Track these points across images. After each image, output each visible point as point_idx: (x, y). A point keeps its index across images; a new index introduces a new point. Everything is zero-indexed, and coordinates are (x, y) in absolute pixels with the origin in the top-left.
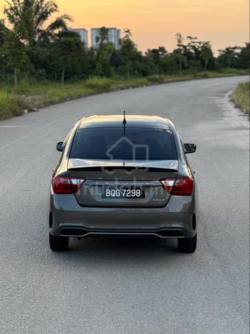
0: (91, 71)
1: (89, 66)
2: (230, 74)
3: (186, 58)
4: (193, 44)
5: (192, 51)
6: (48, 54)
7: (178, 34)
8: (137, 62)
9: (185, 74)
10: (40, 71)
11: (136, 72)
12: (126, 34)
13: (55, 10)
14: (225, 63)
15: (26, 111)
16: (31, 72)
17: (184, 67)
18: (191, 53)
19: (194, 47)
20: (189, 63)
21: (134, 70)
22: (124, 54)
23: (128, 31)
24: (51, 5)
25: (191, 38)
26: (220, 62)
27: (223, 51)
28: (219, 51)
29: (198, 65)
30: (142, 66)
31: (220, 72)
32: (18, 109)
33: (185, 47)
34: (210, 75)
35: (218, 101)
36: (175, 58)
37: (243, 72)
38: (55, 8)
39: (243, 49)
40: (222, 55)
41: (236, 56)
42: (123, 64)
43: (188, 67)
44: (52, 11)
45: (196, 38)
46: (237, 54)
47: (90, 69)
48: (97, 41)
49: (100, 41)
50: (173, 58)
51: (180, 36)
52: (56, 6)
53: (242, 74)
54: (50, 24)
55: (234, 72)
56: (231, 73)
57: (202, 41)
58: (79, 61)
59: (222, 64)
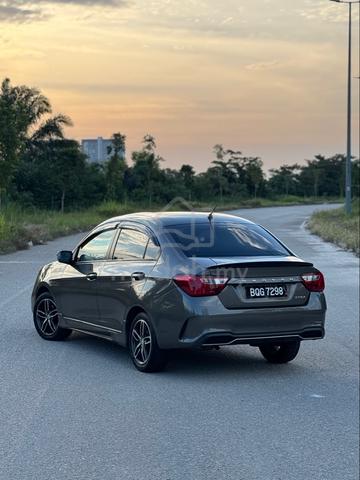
0: (96, 195)
1: (95, 188)
2: (290, 203)
3: (226, 180)
4: (235, 161)
5: (235, 170)
6: (36, 170)
7: (217, 146)
8: (160, 184)
9: (226, 202)
10: (26, 195)
11: (158, 198)
12: (147, 144)
13: (46, 110)
14: (279, 188)
15: (30, 243)
16: (12, 196)
17: (224, 193)
18: (233, 173)
19: (236, 165)
20: (230, 187)
21: (155, 195)
22: (141, 173)
23: (150, 140)
24: (40, 103)
25: (232, 153)
26: (273, 186)
27: (277, 171)
28: (271, 171)
29: (243, 190)
30: (166, 190)
31: (275, 200)
32: (20, 240)
33: (224, 165)
34: (263, 204)
35: (294, 234)
36: (211, 179)
37: (307, 200)
38: (45, 106)
39: (304, 168)
40: (275, 177)
41: (294, 179)
42: (139, 186)
43: (229, 193)
44: (41, 111)
45: (239, 153)
46: (296, 176)
47: (95, 192)
48: (109, 152)
49: (113, 153)
50: (208, 179)
51: (221, 149)
52: (48, 105)
53: (306, 203)
54: (37, 128)
55: (295, 200)
56: (290, 201)
57: (247, 156)
58: (80, 180)
59: (276, 189)
